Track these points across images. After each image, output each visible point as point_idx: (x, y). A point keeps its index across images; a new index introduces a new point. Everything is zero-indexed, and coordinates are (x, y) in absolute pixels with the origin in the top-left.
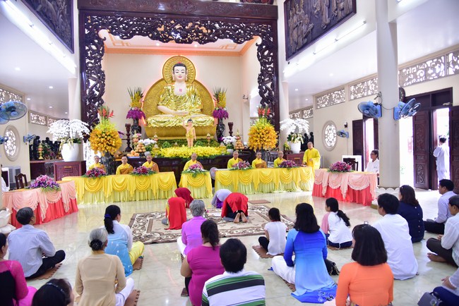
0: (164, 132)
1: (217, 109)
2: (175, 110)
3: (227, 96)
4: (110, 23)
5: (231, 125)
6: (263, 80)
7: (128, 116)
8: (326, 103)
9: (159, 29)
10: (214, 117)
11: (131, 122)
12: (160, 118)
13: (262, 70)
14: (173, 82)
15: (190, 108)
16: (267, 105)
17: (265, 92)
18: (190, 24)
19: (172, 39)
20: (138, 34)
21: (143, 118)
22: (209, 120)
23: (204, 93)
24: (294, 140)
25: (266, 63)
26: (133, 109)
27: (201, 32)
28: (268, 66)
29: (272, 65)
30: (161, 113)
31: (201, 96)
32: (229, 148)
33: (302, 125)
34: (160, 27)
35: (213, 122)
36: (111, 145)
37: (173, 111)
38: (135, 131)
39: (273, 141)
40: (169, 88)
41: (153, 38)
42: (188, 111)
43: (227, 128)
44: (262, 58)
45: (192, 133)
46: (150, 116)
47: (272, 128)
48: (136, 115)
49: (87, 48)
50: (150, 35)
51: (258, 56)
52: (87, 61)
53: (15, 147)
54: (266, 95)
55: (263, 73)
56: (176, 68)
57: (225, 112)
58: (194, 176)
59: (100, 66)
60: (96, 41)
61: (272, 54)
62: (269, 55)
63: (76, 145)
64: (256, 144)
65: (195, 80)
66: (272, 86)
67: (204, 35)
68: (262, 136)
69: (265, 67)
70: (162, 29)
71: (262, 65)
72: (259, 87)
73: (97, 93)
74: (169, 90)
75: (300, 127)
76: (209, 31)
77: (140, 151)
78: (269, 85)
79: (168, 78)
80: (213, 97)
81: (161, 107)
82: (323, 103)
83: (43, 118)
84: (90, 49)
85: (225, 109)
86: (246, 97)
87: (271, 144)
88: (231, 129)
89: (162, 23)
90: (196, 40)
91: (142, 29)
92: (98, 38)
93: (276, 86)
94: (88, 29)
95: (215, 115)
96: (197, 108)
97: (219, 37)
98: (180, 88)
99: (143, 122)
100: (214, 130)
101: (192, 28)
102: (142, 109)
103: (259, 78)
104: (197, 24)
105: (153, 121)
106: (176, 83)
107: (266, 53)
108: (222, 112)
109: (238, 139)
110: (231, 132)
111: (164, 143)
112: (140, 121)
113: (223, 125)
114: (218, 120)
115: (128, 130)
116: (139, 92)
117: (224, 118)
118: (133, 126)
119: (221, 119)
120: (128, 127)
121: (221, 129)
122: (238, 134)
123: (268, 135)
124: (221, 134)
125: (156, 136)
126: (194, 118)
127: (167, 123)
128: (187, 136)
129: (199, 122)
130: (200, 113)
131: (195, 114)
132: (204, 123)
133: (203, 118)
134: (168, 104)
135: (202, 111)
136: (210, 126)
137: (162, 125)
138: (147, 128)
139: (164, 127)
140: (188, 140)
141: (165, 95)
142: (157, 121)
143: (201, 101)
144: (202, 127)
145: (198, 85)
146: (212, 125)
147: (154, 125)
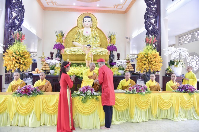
0: (74, 58)
1: (110, 45)
3: (116, 37)
5: (118, 55)
6: (148, 17)
7: (54, 48)
8: (188, 40)
10: (108, 50)
11: (55, 51)
12: (73, 49)
13: (147, 10)
14: (83, 27)
15: (93, 43)
16: (151, 36)
17: (150, 26)
21: (63, 49)
24: (177, 64)
25: (150, 4)
26: (57, 43)
28: (152, 6)
29: (155, 6)
30: (75, 46)
31: (100, 37)
32: (120, 69)
35: (107, 53)
37: (82, 45)
38: (58, 57)
39: (159, 65)
40: (80, 31)
43: (116, 57)
46: (66, 47)
48: (59, 47)
54: (151, 28)
55: (148, 12)
56: (85, 19)
57: (115, 47)
58: (84, 101)
59: (21, 2)
64: (145, 66)
65: (96, 28)
66: (156, 21)
68: (150, 60)
69: (150, 7)
71: (147, 6)
75: (182, 53)
77: (44, 69)
78: (153, 21)
79: (80, 26)
80: (107, 38)
81: (75, 43)
85: (115, 45)
86: (129, 38)
87: (158, 67)
88: (118, 57)
93: (158, 22)
95: (109, 48)
98: (87, 31)
100: (108, 58)
102: (63, 44)
103: (145, 16)
105: (68, 51)
106: (85, 28)
108: (113, 47)
109: (128, 62)
110: (118, 59)
111: (73, 65)
112: (61, 51)
113: (114, 55)
114: (110, 52)
115: (52, 56)
116: (62, 33)
117: (114, 51)
118: (57, 54)
119: (112, 51)
120: (52, 54)
121: (112, 58)
122: (128, 58)
123: (155, 59)
124: (112, 61)
125: (68, 60)
126: (95, 49)
127: (77, 52)
128: (85, 58)
129: (98, 52)
130: (99, 47)
131: (96, 47)
132: (101, 53)
133: (101, 49)
134: (79, 41)
135: (100, 46)
136: (105, 55)
137: (73, 53)
138: (64, 54)
139: (75, 54)
140: (86, 61)
141: (77, 35)
142: (70, 51)
143: (100, 40)
144: (100, 55)
145: (98, 30)
146: (106, 54)
147: (68, 53)
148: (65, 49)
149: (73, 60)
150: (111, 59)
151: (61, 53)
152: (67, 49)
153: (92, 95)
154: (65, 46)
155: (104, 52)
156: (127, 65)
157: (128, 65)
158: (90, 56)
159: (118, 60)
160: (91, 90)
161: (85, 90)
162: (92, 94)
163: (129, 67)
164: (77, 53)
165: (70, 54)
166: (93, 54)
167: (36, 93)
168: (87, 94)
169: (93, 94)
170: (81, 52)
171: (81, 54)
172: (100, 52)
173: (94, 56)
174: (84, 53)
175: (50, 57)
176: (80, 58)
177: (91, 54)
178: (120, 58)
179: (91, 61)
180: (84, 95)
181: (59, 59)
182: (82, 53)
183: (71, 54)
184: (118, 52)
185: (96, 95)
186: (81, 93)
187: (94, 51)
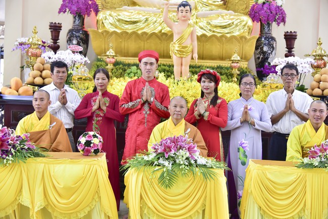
0: (132, 46)
5: (290, 38)
7: (62, 10)
11: (67, 21)
12: (128, 13)
21: (93, 13)
35: (250, 31)
38: (75, 42)
43: (281, 44)
46: (105, 8)
57: (279, 9)
77: (39, 80)
88: (290, 47)
95: (254, 14)
100: (250, 49)
105: (111, 20)
108: (273, 8)
109: (318, 67)
110: (289, 54)
111: (128, 71)
112: (87, 20)
113: (273, 39)
114: (262, 26)
115: (55, 38)
117: (274, 24)
118: (71, 31)
119: (269, 25)
120: (56, 29)
121: (265, 49)
122: (319, 52)
124: (265, 59)
125: (111, 52)
127: (140, 25)
128: (171, 48)
129: (216, 27)
130: (219, 6)
131: (208, 8)
132: (226, 31)
133: (225, 17)
135: (225, 4)
136: (242, 38)
137: (129, 28)
138: (96, 33)
139: (134, 33)
140: (175, 60)
142: (119, 20)
146: (246, 35)
147: (112, 29)
148: (101, 15)
149: (126, 55)
150: (264, 53)
151: (87, 28)
152: (108, 12)
153: (190, 164)
154: (99, 2)
155: (237, 25)
156: (313, 75)
157: (317, 76)
158: (188, 42)
159: (286, 56)
160: (190, 149)
161: (169, 148)
162: (193, 162)
163: (319, 81)
164: (142, 28)
165: (119, 31)
166: (200, 32)
167: (24, 151)
168: (177, 161)
169: (196, 161)
170: (156, 26)
171: (156, 31)
172: (224, 27)
173: (202, 39)
174: (166, 29)
175: (49, 41)
176: (152, 45)
177: (192, 34)
178: (295, 51)
179: (190, 57)
180: (166, 163)
181: (81, 49)
182: (160, 28)
183: (122, 33)
184: (289, 27)
185: (205, 166)
186: (160, 155)
187: (203, 23)
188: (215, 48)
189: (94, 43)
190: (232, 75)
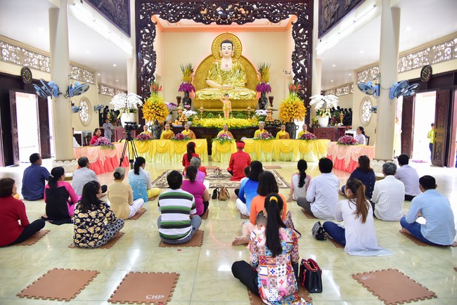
0: (209, 104)
1: (261, 83)
2: (222, 84)
3: (270, 71)
4: (161, 9)
5: (271, 99)
6: (297, 57)
7: (180, 90)
9: (202, 12)
11: (182, 95)
12: (207, 91)
13: (296, 48)
14: (220, 58)
15: (235, 82)
16: (299, 81)
17: (299, 69)
18: (230, 7)
19: (213, 21)
20: (184, 18)
21: (193, 91)
22: (251, 94)
23: (249, 68)
24: (321, 115)
25: (300, 41)
26: (184, 83)
27: (240, 13)
28: (302, 44)
29: (306, 43)
30: (209, 87)
31: (246, 71)
33: (331, 101)
34: (203, 10)
35: (255, 96)
36: (159, 115)
37: (219, 85)
38: (186, 103)
40: (217, 63)
41: (197, 21)
42: (233, 85)
43: (268, 101)
44: (297, 36)
45: (228, 106)
46: (199, 89)
47: (301, 103)
48: (187, 88)
49: (142, 32)
50: (195, 18)
51: (293, 34)
52: (142, 43)
53: (87, 115)
54: (299, 71)
55: (297, 50)
56: (223, 45)
57: (268, 86)
58: (222, 143)
59: (152, 47)
60: (149, 25)
61: (307, 32)
62: (304, 33)
63: (132, 114)
64: (285, 117)
65: (241, 56)
66: (305, 62)
67: (243, 16)
68: (291, 110)
69: (299, 44)
70: (205, 12)
71: (296, 43)
72: (293, 64)
73: (150, 70)
74: (216, 66)
75: (328, 102)
76: (247, 12)
77: (183, 120)
78: (302, 62)
79: (216, 54)
80: (257, 72)
81: (210, 82)
82: (363, 78)
83: (112, 90)
84: (145, 32)
85: (268, 84)
86: (288, 72)
89: (205, 7)
90: (235, 21)
91: (187, 13)
92: (151, 23)
93: (309, 64)
94: (143, 15)
95: (258, 89)
96: (242, 82)
97: (256, 17)
98: (227, 64)
99: (192, 94)
101: (232, 10)
102: (192, 83)
103: (293, 56)
104: (237, 6)
105: (200, 94)
106: (223, 59)
107: (301, 31)
108: (265, 86)
110: (271, 105)
111: (208, 115)
112: (190, 94)
113: (266, 99)
114: (262, 93)
115: (179, 102)
116: (190, 68)
117: (267, 92)
118: (184, 99)
119: (264, 93)
120: (179, 99)
121: (263, 102)
123: (296, 110)
125: (202, 108)
126: (237, 91)
127: (212, 96)
129: (242, 96)
132: (246, 97)
134: (215, 79)
135: (246, 86)
136: (252, 100)
137: (208, 98)
138: (195, 100)
139: (210, 99)
141: (213, 70)
142: (204, 95)
143: (245, 75)
144: (244, 100)
145: (244, 61)
146: (254, 98)
147: (201, 98)
148: (197, 93)
149: (207, 108)
151: (190, 97)
154: (195, 86)
165: (204, 99)
166: (235, 98)
173: (237, 101)
175: (176, 104)
176: (217, 104)
181: (189, 106)
184: (270, 95)
187: (237, 94)
188: (242, 104)
189: (194, 104)
190: (247, 115)
